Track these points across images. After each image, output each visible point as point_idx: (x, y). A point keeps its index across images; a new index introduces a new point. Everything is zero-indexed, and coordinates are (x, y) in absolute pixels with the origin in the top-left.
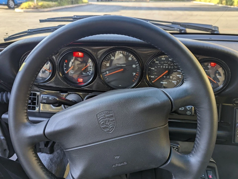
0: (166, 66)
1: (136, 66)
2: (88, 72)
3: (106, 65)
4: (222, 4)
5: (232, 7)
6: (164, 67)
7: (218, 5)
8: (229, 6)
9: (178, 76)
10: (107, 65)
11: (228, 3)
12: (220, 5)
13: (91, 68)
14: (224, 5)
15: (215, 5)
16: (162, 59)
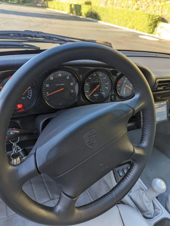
0: (96, 81)
1: (73, 84)
2: (28, 96)
3: (45, 86)
4: (73, 13)
5: (81, 17)
6: (95, 82)
7: (69, 14)
8: (79, 16)
9: (106, 88)
10: (47, 86)
11: (78, 14)
12: (72, 15)
13: (30, 92)
14: (75, 15)
15: (67, 14)
16: (94, 75)
